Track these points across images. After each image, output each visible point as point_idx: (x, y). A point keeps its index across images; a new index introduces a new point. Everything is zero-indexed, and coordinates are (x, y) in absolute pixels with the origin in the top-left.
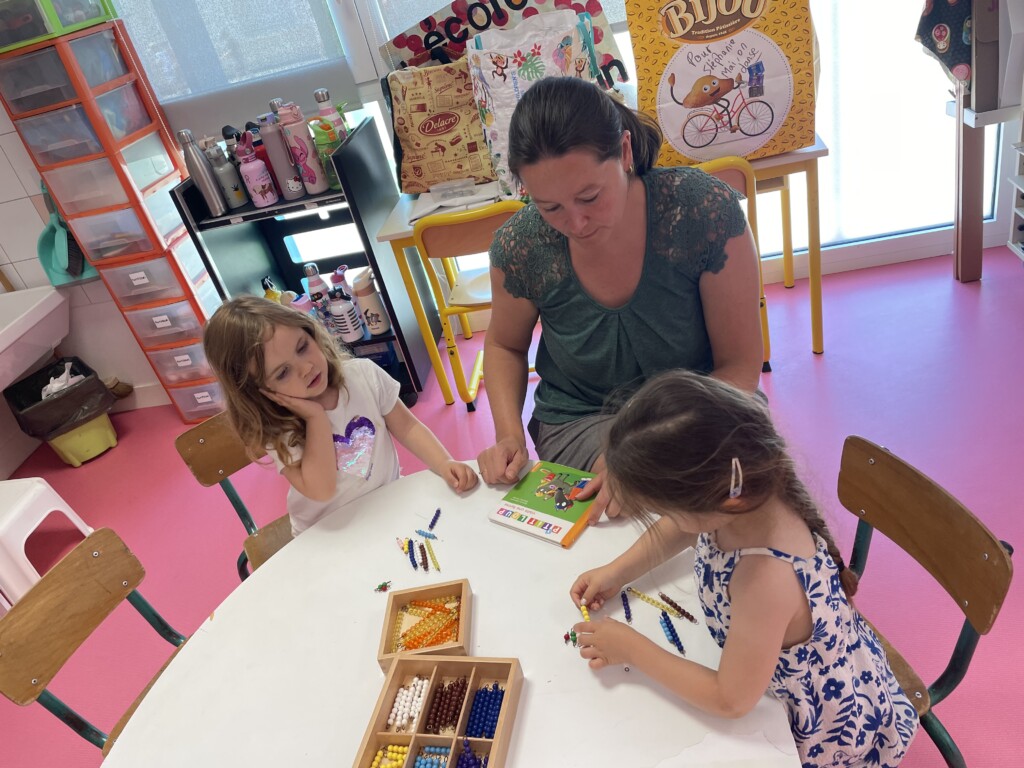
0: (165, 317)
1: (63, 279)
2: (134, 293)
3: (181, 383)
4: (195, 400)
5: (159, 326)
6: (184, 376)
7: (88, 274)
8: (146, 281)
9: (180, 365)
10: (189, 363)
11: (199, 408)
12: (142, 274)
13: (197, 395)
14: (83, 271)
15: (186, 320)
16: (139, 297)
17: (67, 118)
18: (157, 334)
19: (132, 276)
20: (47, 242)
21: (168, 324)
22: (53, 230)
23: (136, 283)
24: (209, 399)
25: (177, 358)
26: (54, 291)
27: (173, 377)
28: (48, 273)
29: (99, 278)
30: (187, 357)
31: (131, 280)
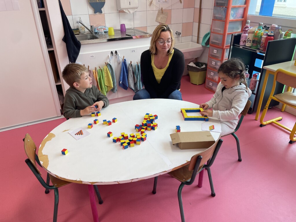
0: (214, 62)
1: (204, 45)
2: (213, 54)
3: (209, 79)
4: (209, 84)
5: (213, 64)
6: (211, 77)
7: (208, 46)
8: (216, 53)
9: (211, 74)
10: (213, 75)
11: (208, 86)
12: (216, 51)
13: (210, 83)
14: (208, 45)
15: (218, 65)
16: (213, 55)
17: (222, 9)
18: (211, 65)
19: (214, 50)
20: (206, 36)
21: (214, 64)
22: (209, 34)
23: (214, 52)
24: (211, 85)
25: (211, 73)
26: (201, 46)
27: (209, 76)
28: (202, 42)
29: (209, 48)
30: (213, 73)
31: (213, 51)
